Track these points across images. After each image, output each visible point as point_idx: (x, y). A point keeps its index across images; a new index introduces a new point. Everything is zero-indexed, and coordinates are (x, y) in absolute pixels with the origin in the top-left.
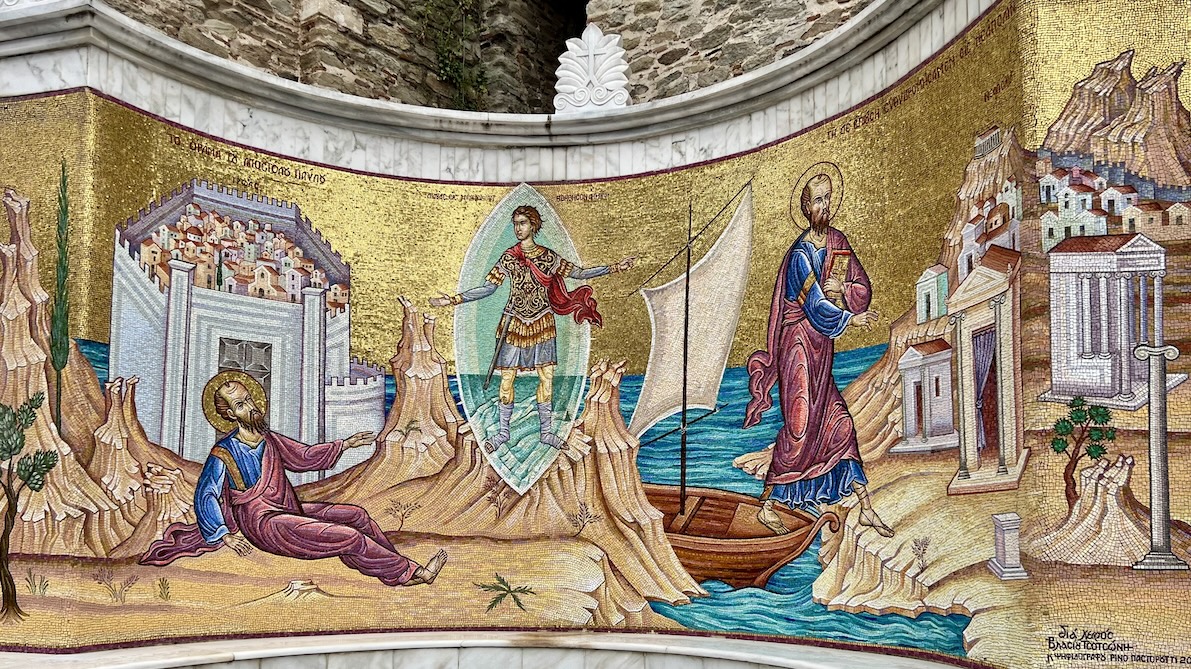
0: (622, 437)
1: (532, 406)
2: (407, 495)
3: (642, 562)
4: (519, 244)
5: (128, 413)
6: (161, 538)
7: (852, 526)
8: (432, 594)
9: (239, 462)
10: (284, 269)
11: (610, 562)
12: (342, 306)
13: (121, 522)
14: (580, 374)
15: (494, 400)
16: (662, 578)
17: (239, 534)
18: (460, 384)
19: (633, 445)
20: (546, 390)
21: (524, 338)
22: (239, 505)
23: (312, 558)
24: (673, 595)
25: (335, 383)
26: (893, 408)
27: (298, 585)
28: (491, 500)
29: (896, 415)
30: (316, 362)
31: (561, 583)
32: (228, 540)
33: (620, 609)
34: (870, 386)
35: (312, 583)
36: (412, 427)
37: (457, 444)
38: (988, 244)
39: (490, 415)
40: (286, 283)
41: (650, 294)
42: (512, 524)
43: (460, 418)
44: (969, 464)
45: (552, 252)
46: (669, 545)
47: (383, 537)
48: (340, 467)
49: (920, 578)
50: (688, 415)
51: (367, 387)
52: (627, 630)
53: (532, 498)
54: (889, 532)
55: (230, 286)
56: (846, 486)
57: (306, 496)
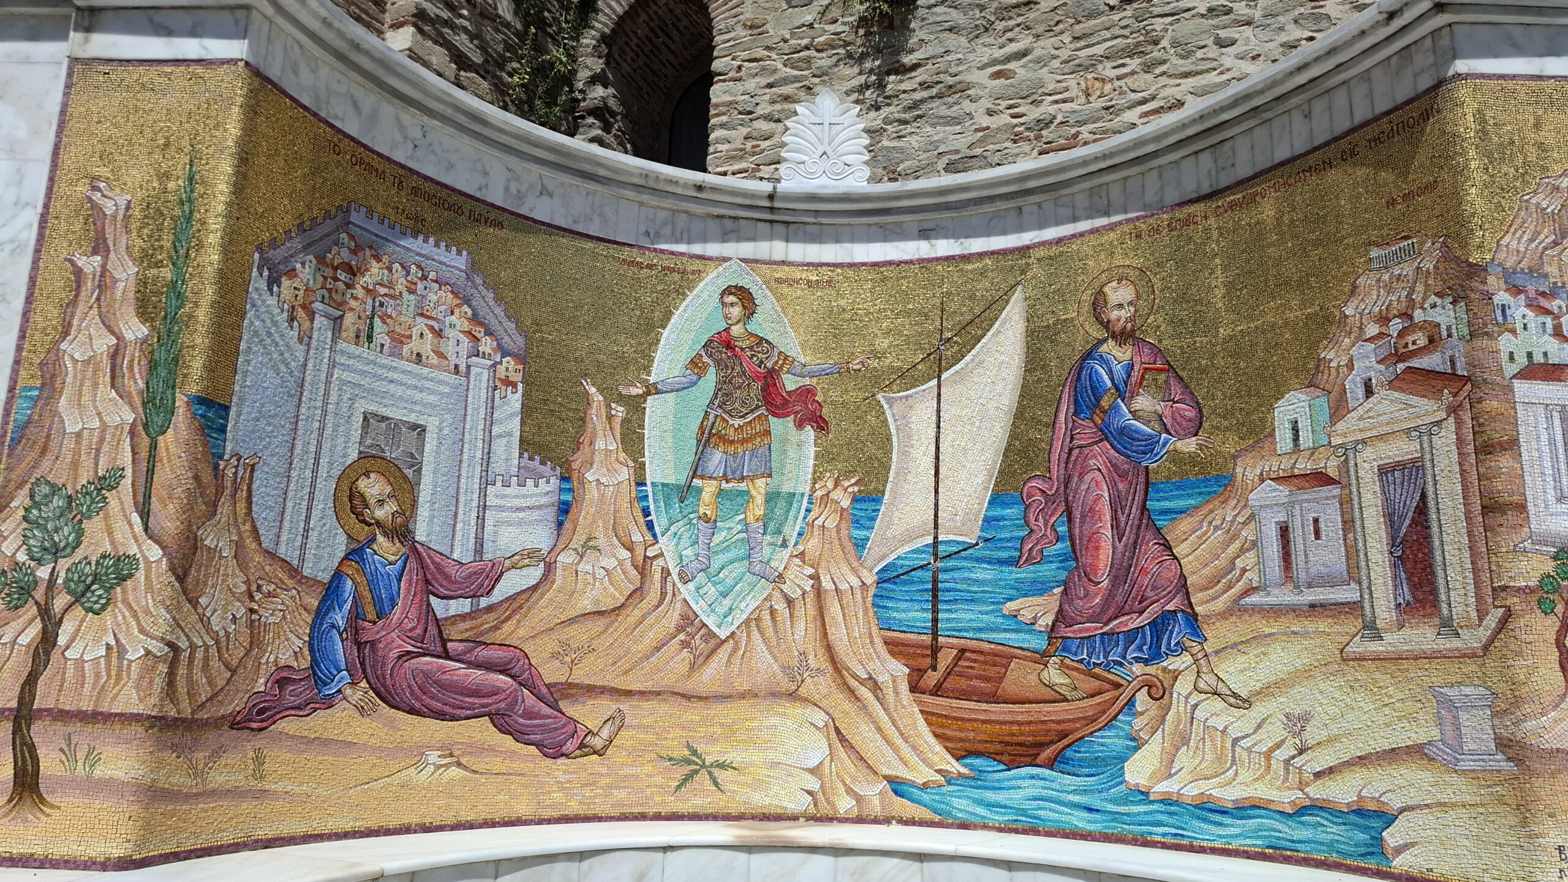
0: (854, 571)
1: (739, 527)
2: (579, 634)
3: (879, 730)
4: (727, 330)
5: (241, 506)
6: (262, 689)
7: (1185, 693)
8: (604, 770)
9: (372, 585)
10: (448, 332)
11: (837, 730)
12: (514, 385)
13: (215, 664)
14: (800, 490)
15: (692, 516)
16: (906, 750)
17: (364, 684)
18: (650, 494)
19: (869, 582)
20: (758, 508)
21: (732, 442)
22: (366, 642)
23: (454, 718)
24: (922, 774)
25: (499, 484)
26: (1242, 551)
27: (433, 757)
28: (685, 644)
29: (1250, 558)
30: (479, 454)
31: (772, 756)
32: (348, 692)
33: (850, 791)
34: (1205, 524)
35: (451, 755)
36: (589, 546)
37: (643, 568)
38: (1401, 367)
39: (687, 535)
40: (449, 348)
41: (890, 401)
42: (710, 676)
43: (649, 537)
44: (1380, 624)
45: (767, 341)
46: (916, 709)
47: (544, 690)
48: (498, 595)
49: (1298, 762)
50: (941, 548)
51: (537, 491)
52: (860, 820)
53: (736, 643)
54: (1242, 702)
55: (382, 345)
56: (1173, 644)
57: (452, 632)
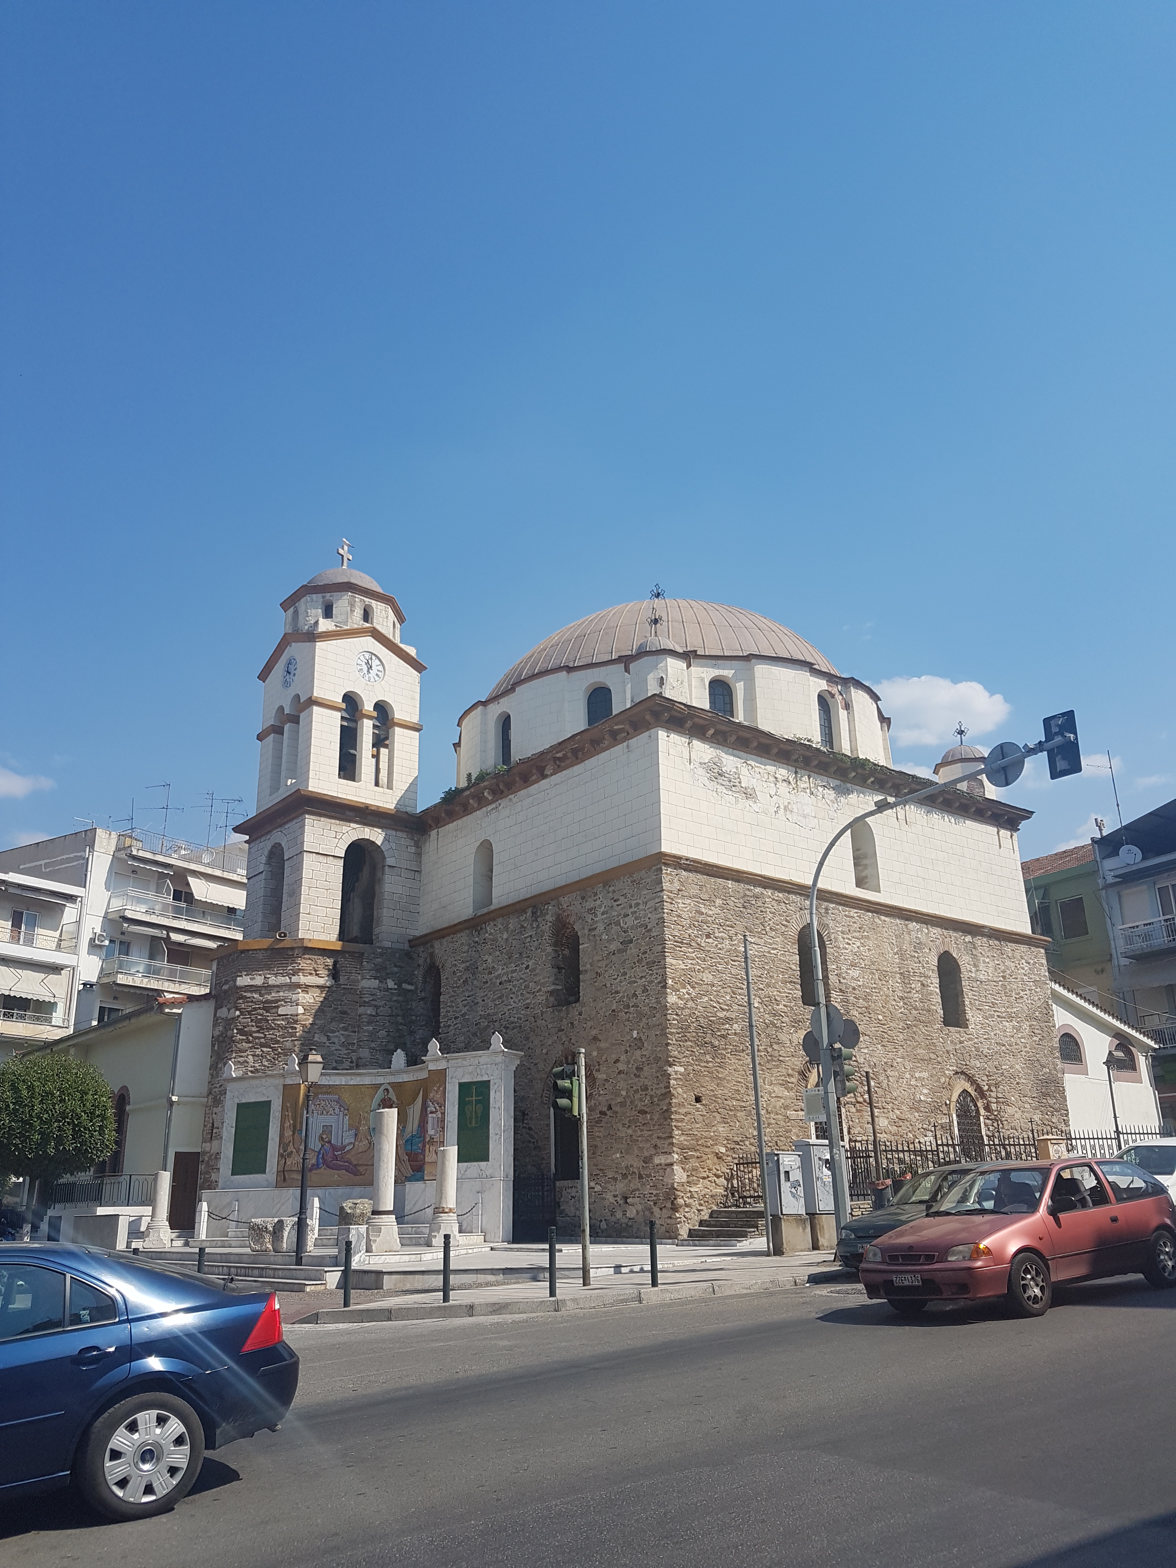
25: (345, 1132)
30: (341, 1128)
40: (336, 1112)
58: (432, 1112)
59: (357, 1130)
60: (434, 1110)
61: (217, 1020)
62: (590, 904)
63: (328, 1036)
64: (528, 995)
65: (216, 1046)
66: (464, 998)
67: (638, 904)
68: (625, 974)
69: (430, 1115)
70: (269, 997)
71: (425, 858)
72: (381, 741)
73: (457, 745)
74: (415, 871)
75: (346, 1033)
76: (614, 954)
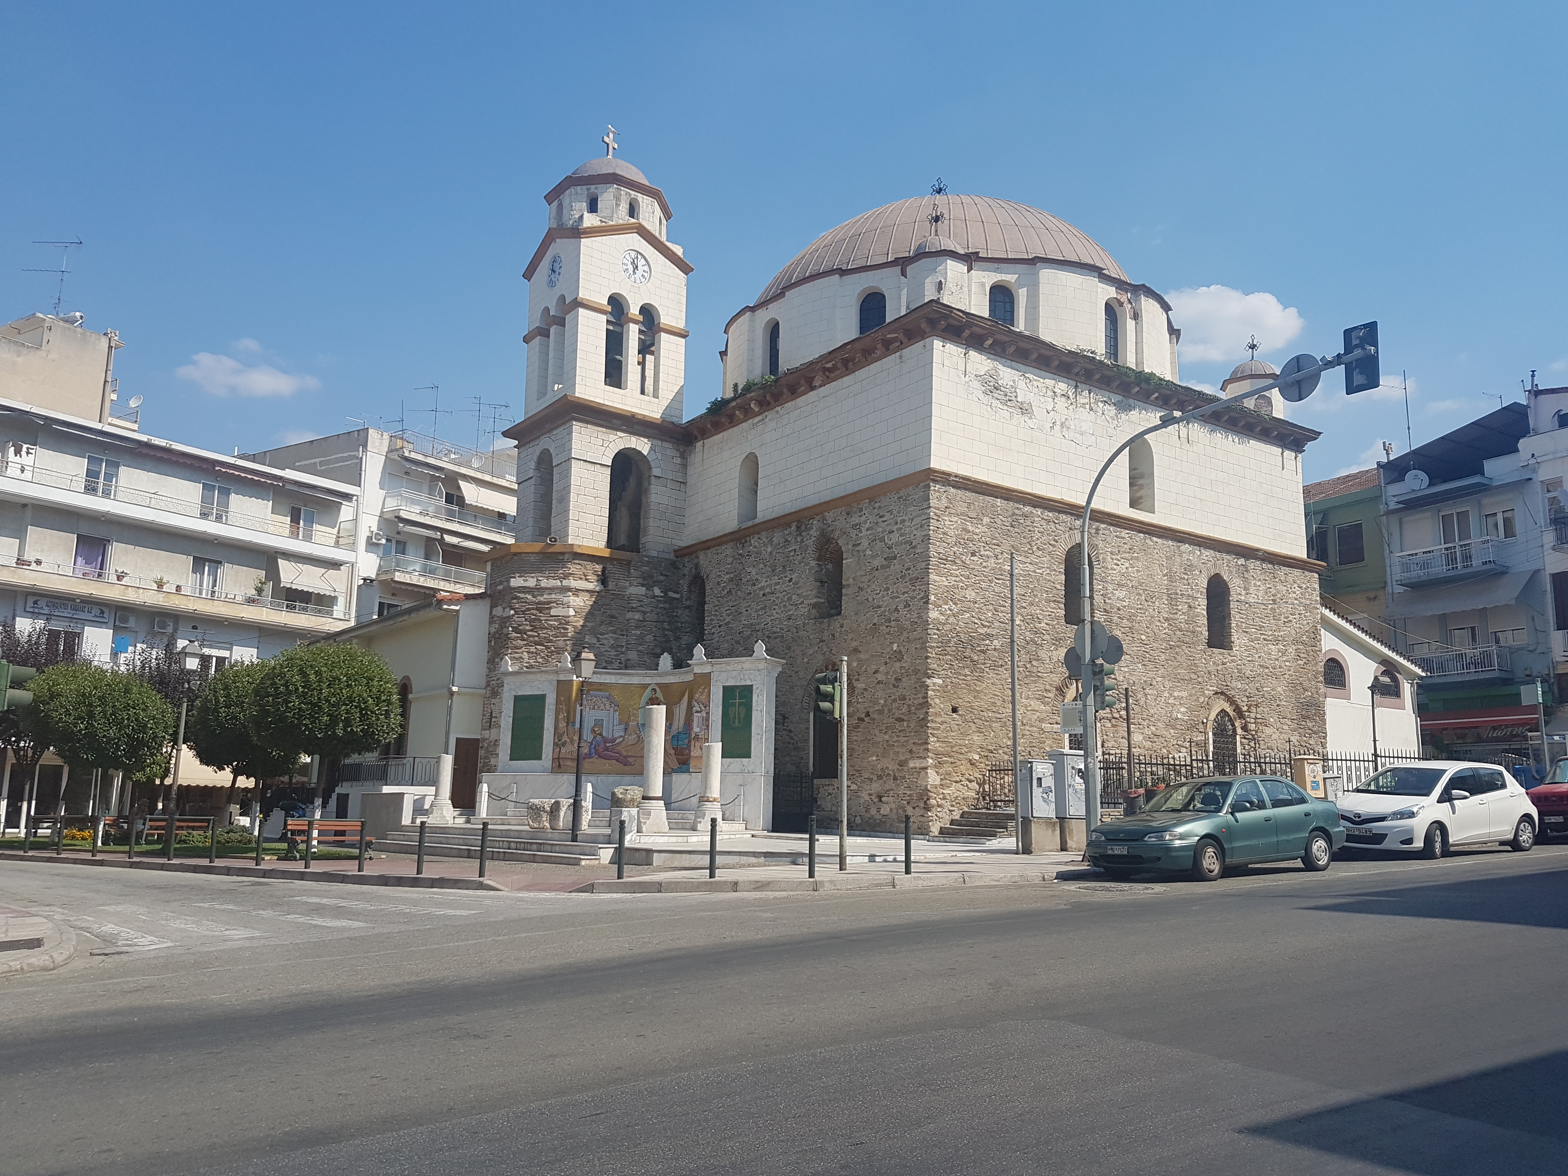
58: (697, 712)
59: (627, 724)
60: (699, 710)
61: (493, 618)
62: (855, 520)
63: (598, 638)
64: (791, 607)
65: (493, 642)
66: (727, 608)
67: (903, 521)
68: (887, 589)
69: (695, 714)
70: (542, 599)
71: (690, 470)
72: (646, 348)
73: (723, 354)
74: (681, 482)
75: (615, 636)
76: (877, 570)
